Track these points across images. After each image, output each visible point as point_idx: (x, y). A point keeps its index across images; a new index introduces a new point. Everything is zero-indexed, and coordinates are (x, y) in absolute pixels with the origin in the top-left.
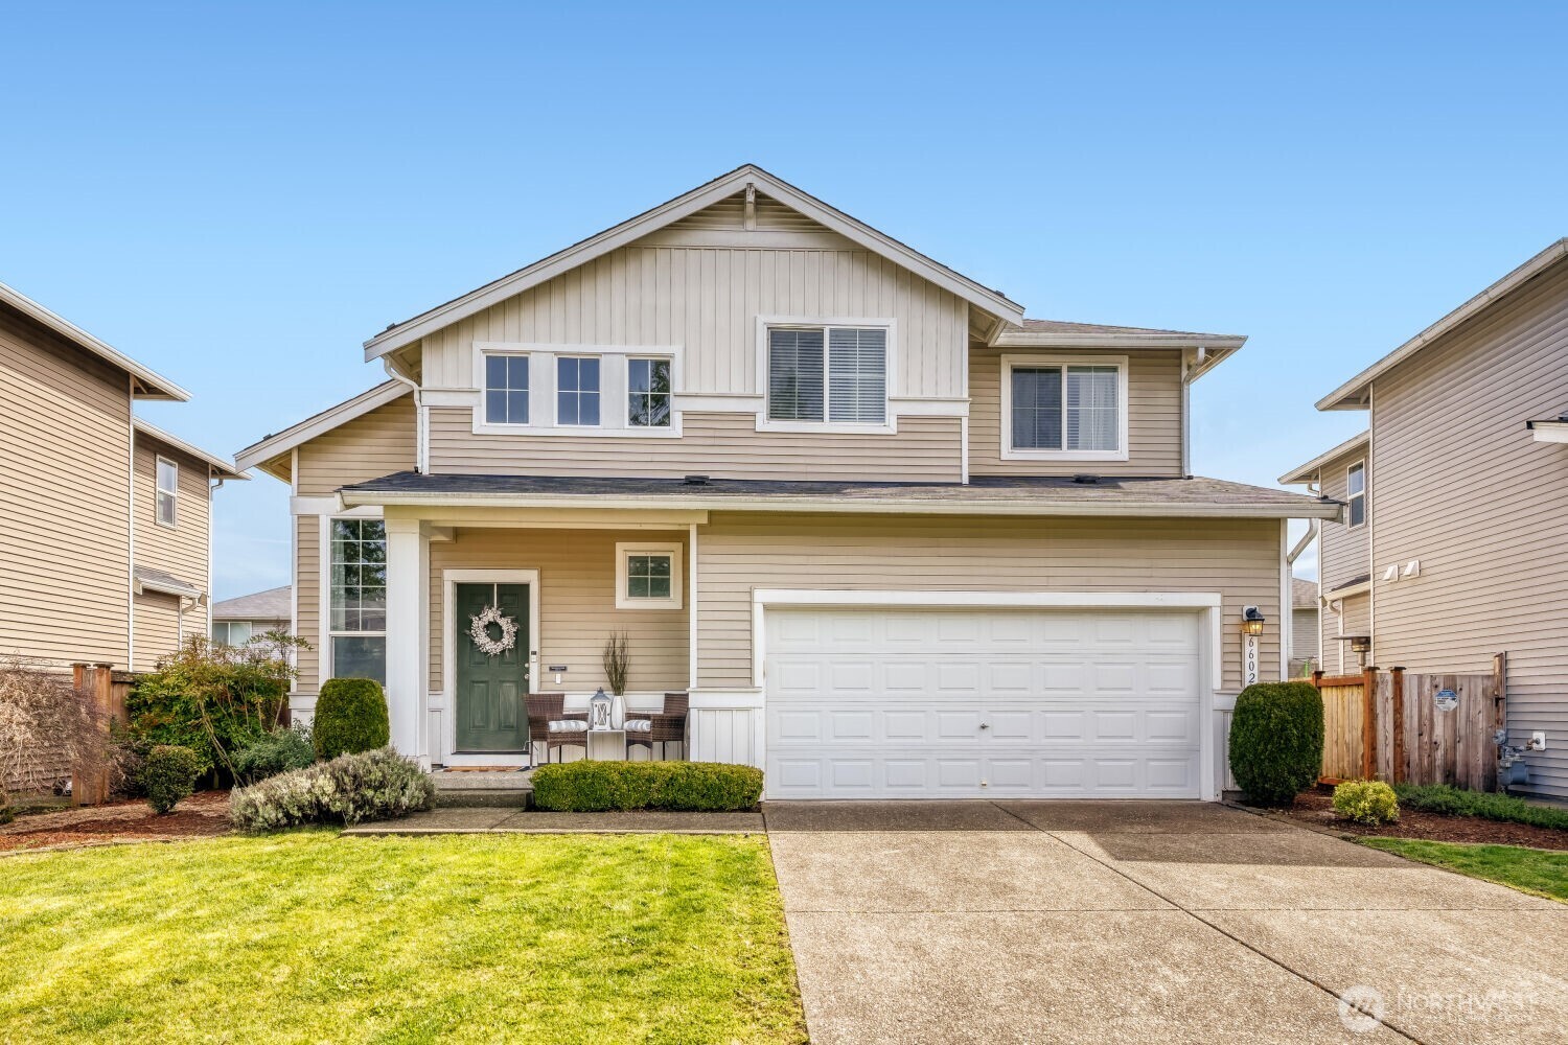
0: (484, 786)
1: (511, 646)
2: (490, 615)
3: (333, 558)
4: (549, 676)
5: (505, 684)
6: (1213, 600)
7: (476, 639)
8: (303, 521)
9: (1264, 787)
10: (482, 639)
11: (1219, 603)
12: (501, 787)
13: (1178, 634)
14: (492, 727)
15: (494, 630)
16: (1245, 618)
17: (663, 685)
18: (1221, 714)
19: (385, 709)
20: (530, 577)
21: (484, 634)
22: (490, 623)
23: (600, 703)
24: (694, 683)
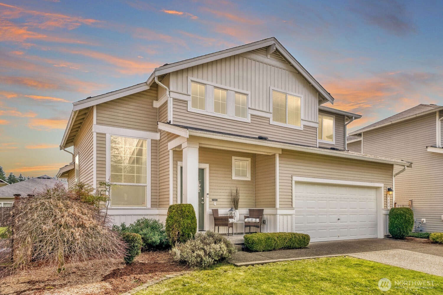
4: (212, 202)
6: (382, 185)
8: (98, 135)
9: (403, 234)
11: (383, 186)
13: (372, 194)
16: (387, 190)
18: (384, 215)
20: (206, 166)
23: (233, 212)
24: (278, 206)
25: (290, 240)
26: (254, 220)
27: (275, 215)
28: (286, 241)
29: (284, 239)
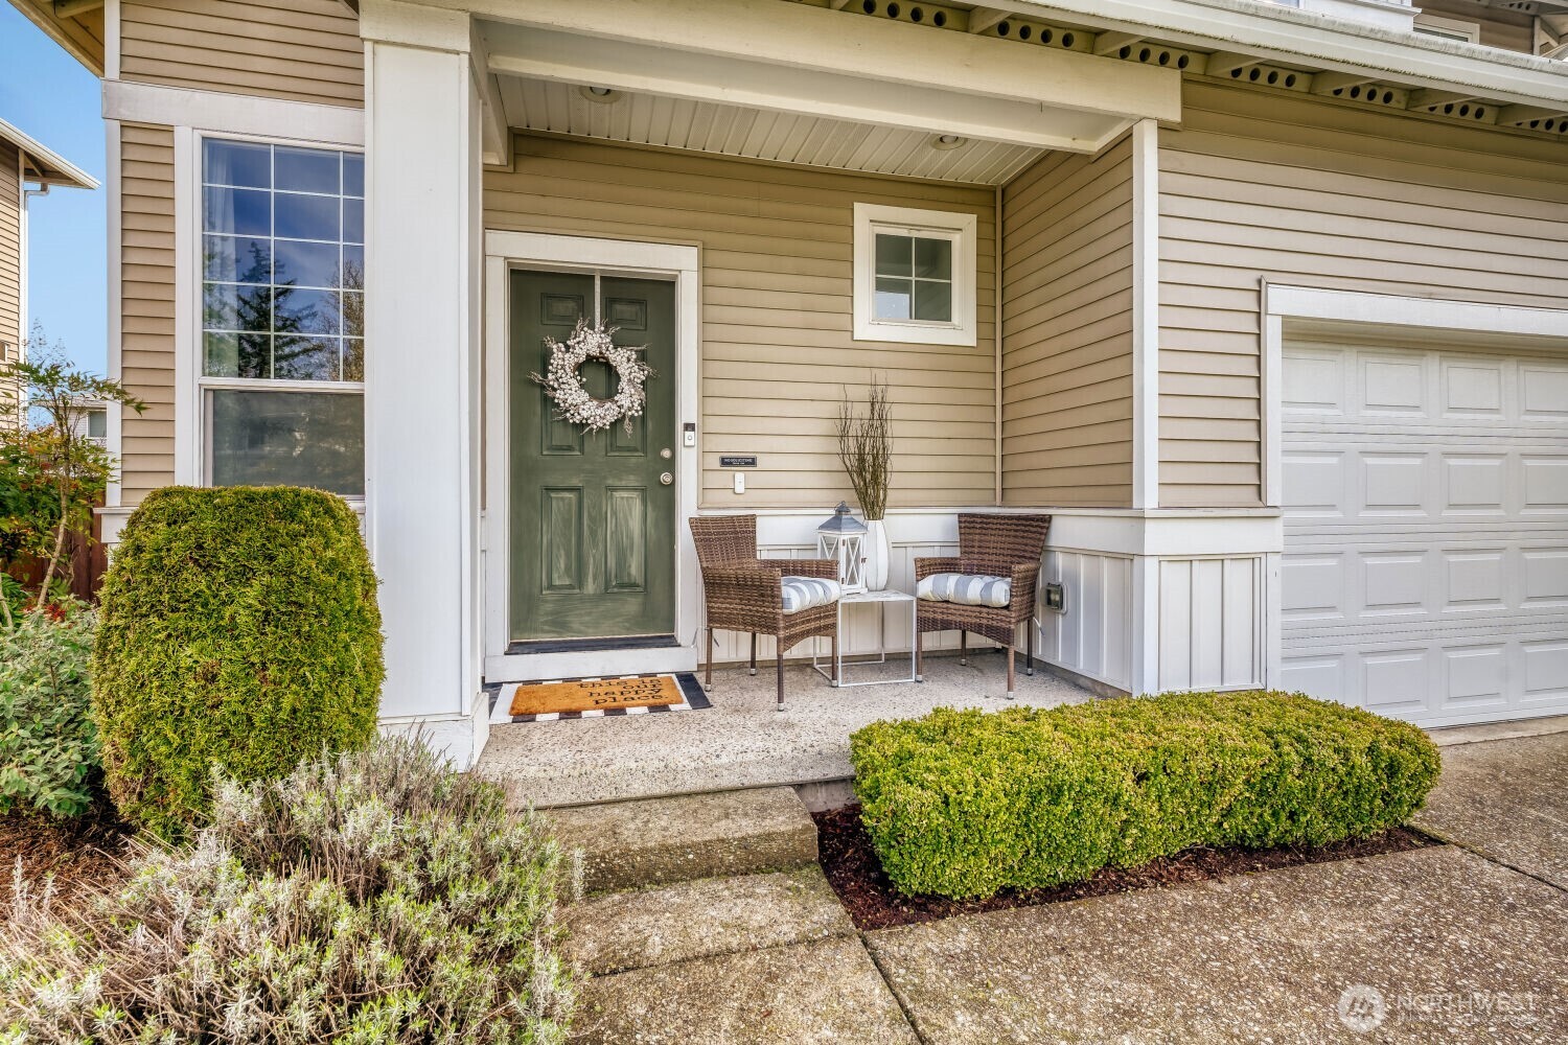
0: (665, 789)
1: (636, 412)
2: (592, 341)
3: (209, 221)
4: (723, 477)
5: (617, 494)
7: (559, 394)
8: (132, 136)
10: (573, 395)
12: (711, 786)
14: (590, 587)
15: (599, 374)
17: (959, 495)
19: (369, 584)
20: (678, 261)
21: (574, 384)
22: (590, 358)
23: (845, 535)
24: (1149, 496)
25: (1264, 788)
26: (975, 589)
27: (1127, 559)
28: (1224, 801)
29: (1209, 787)
